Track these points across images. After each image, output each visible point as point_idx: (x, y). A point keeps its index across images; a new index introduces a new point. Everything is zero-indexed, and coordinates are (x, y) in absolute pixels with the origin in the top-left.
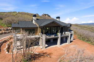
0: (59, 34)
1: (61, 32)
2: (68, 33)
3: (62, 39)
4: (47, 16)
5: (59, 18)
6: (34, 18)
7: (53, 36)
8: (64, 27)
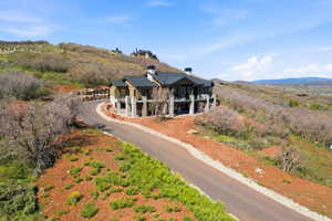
0: (192, 97)
1: (196, 95)
2: (205, 97)
3: (196, 104)
4: (147, 56)
5: (190, 70)
6: (151, 71)
7: (183, 100)
8: (200, 86)
